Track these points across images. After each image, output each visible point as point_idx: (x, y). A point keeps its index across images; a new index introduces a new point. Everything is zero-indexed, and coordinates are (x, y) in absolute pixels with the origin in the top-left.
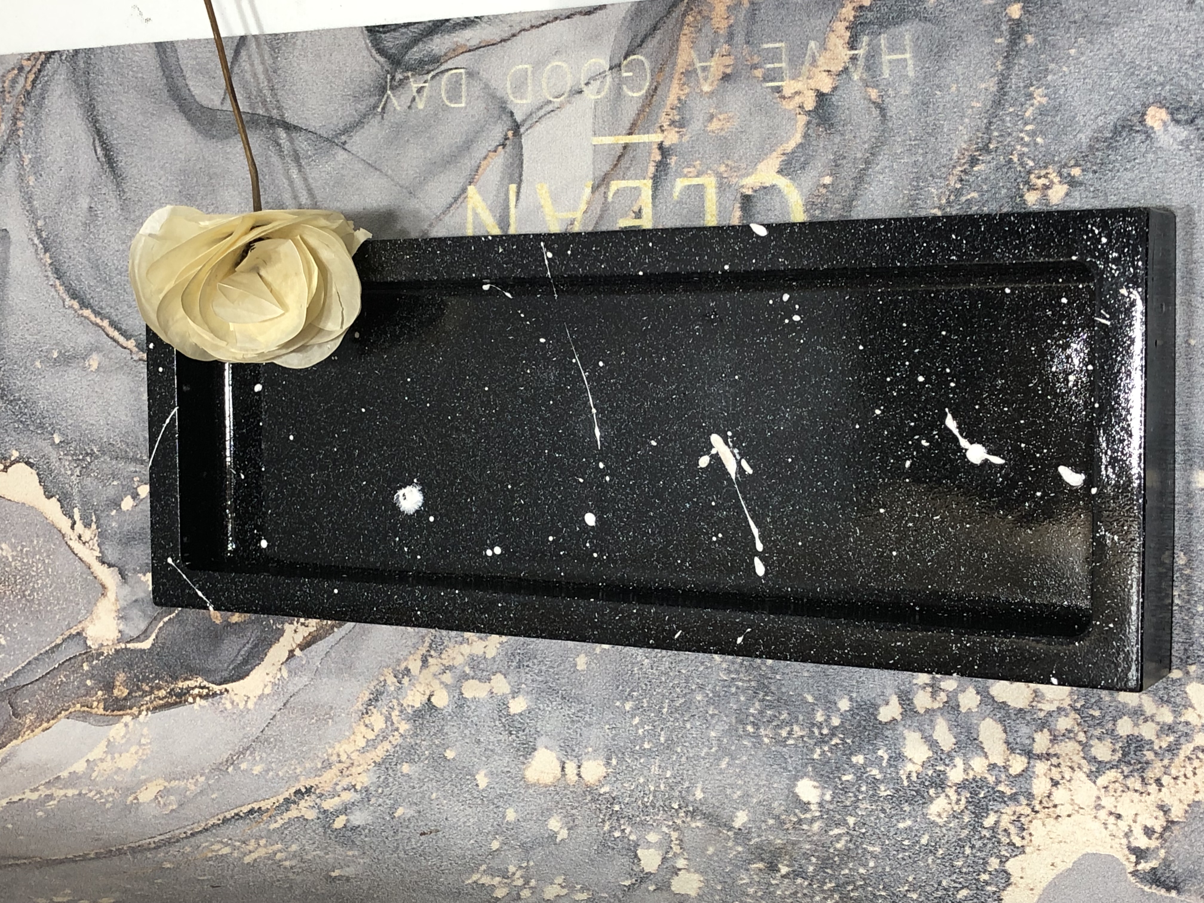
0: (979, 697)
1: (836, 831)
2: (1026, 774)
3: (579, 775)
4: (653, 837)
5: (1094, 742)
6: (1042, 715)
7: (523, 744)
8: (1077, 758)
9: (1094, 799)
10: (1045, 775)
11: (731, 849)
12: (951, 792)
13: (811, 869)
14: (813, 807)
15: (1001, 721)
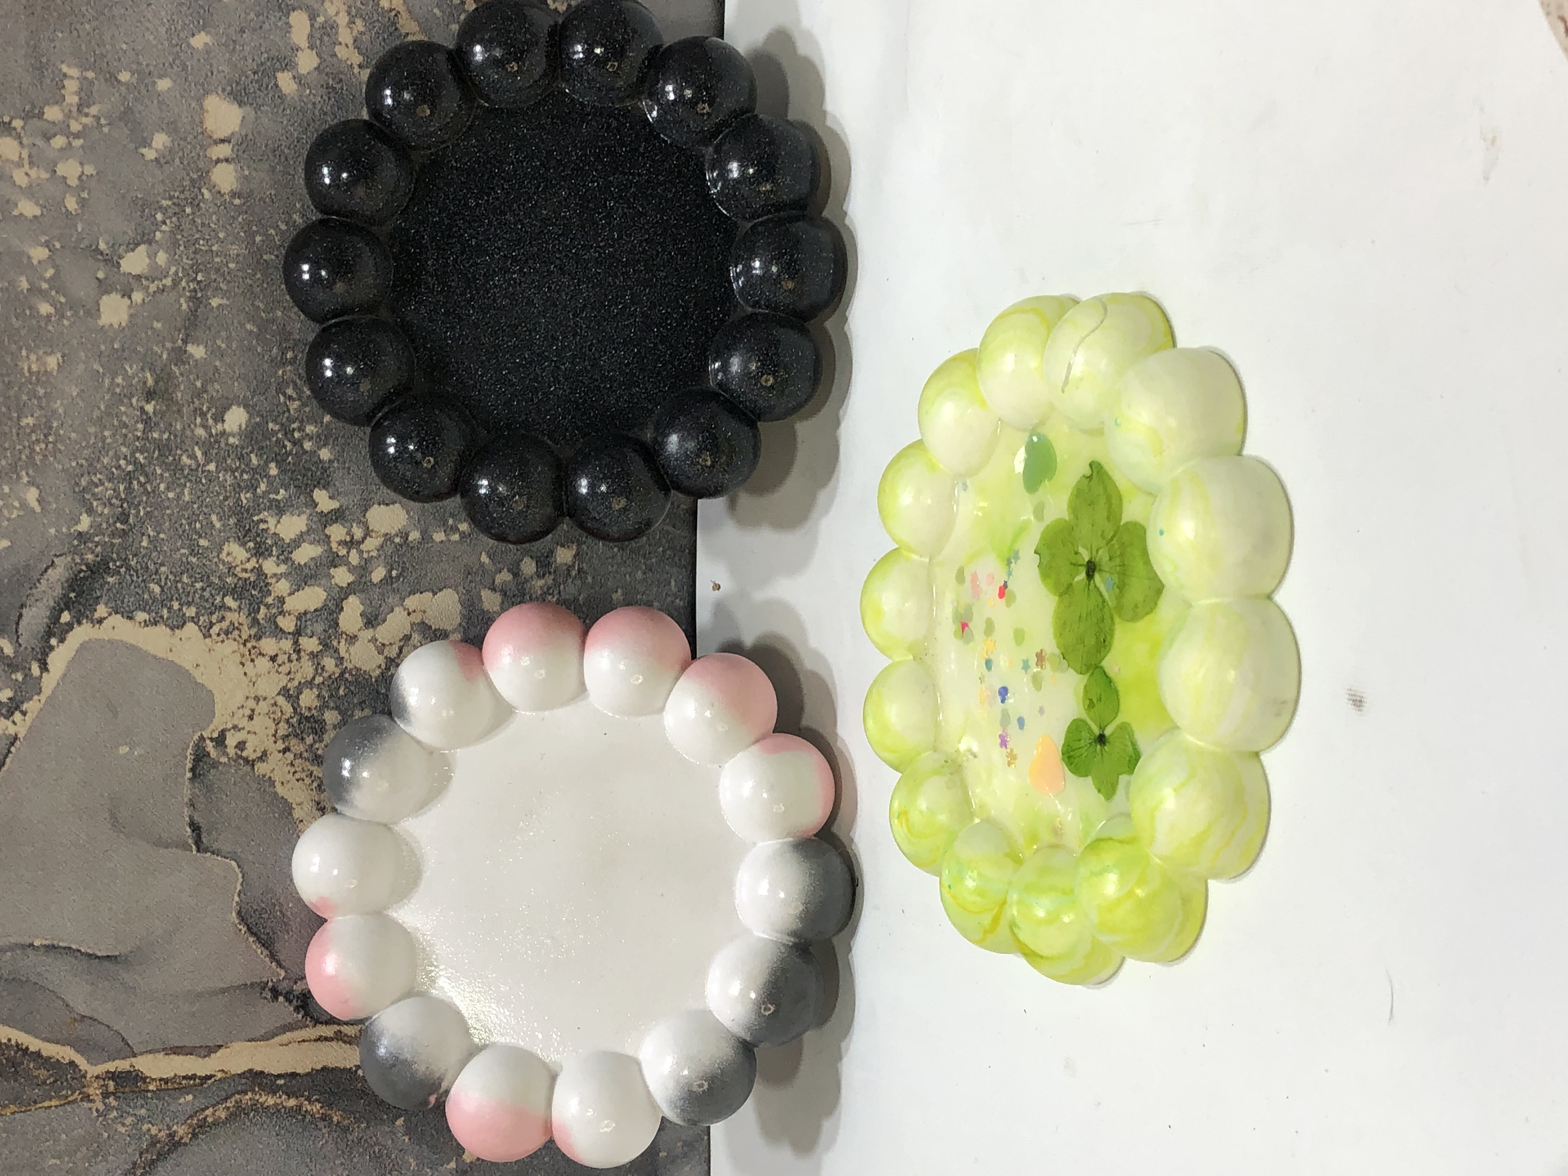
0: (345, 585)
1: (199, 454)
2: (278, 632)
3: (218, 161)
4: (162, 258)
5: (316, 691)
6: (335, 643)
7: (245, 89)
8: (299, 678)
9: (264, 695)
10: (280, 649)
11: (163, 346)
12: (253, 563)
13: (156, 435)
14: (219, 427)
15: (325, 606)
